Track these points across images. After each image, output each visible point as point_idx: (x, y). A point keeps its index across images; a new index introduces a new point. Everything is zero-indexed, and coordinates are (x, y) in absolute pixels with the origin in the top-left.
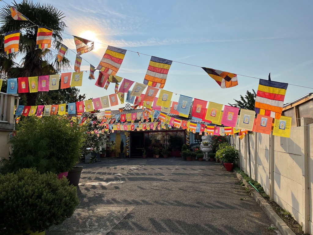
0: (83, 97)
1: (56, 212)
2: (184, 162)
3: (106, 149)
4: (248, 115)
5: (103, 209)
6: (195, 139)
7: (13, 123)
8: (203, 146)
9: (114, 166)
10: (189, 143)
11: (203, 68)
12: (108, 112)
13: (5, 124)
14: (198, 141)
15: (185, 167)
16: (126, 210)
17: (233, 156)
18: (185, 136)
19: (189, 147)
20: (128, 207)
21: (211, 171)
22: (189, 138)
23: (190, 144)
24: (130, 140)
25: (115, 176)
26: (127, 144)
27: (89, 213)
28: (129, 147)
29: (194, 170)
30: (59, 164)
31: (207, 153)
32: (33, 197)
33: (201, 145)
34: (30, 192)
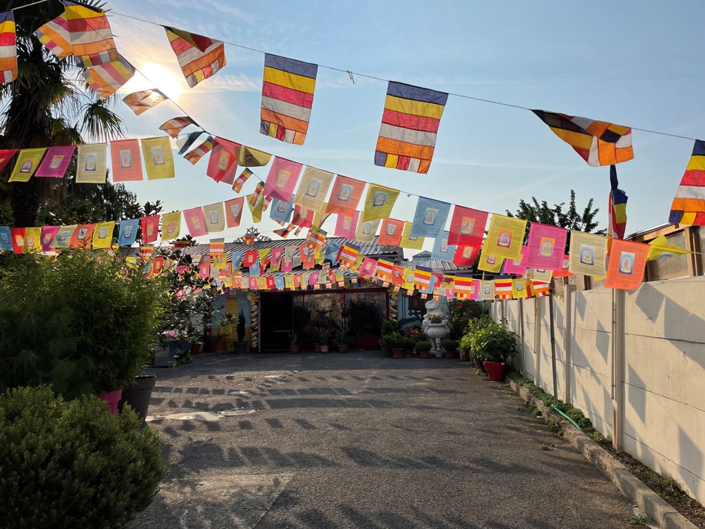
0: (154, 208)
1: (112, 504)
2: (387, 361)
3: (203, 333)
4: (590, 247)
5: (217, 480)
6: (410, 308)
8: (430, 324)
9: (226, 373)
10: (396, 318)
11: (535, 112)
12: (217, 243)
14: (416, 314)
15: (393, 372)
16: (277, 482)
17: (504, 347)
18: (388, 303)
19: (397, 327)
20: (277, 475)
21: (455, 381)
22: (395, 307)
23: (400, 319)
24: (259, 311)
25: (232, 397)
26: (252, 322)
27: (181, 493)
28: (258, 327)
29: (415, 378)
30: (100, 372)
31: (438, 341)
32: (51, 464)
33: (424, 321)
34: (42, 453)
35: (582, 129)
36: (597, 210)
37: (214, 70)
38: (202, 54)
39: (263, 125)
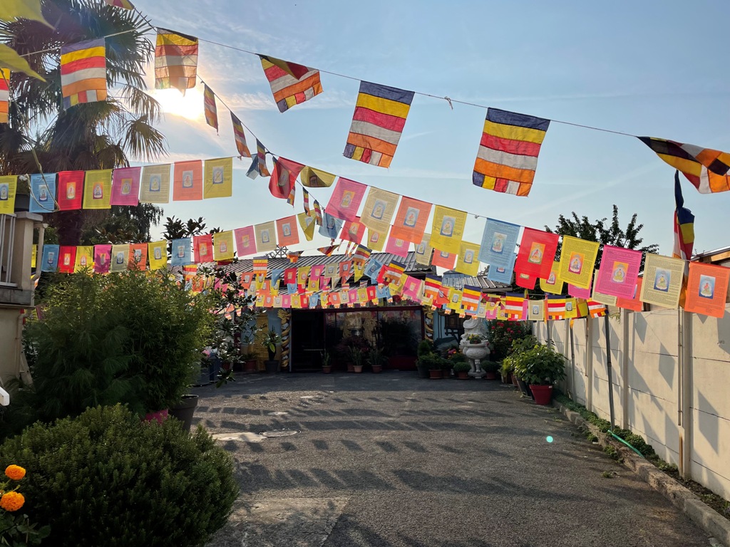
0: (197, 225)
2: (424, 382)
4: (666, 270)
5: (271, 502)
6: (446, 328)
7: (29, 288)
8: (469, 345)
9: (260, 393)
10: (432, 338)
11: (642, 139)
12: (260, 261)
13: (9, 291)
14: (453, 333)
15: (432, 394)
16: (332, 506)
17: (552, 369)
18: (423, 322)
19: (434, 346)
20: (332, 499)
21: (499, 404)
22: (431, 326)
23: (435, 339)
24: (290, 329)
25: (271, 418)
26: (283, 341)
27: (238, 515)
28: (289, 346)
29: (457, 401)
30: (150, 391)
31: (477, 362)
33: (461, 341)
34: (129, 472)
35: (691, 156)
36: (641, 226)
37: (307, 97)
38: (296, 81)
39: (347, 149)
